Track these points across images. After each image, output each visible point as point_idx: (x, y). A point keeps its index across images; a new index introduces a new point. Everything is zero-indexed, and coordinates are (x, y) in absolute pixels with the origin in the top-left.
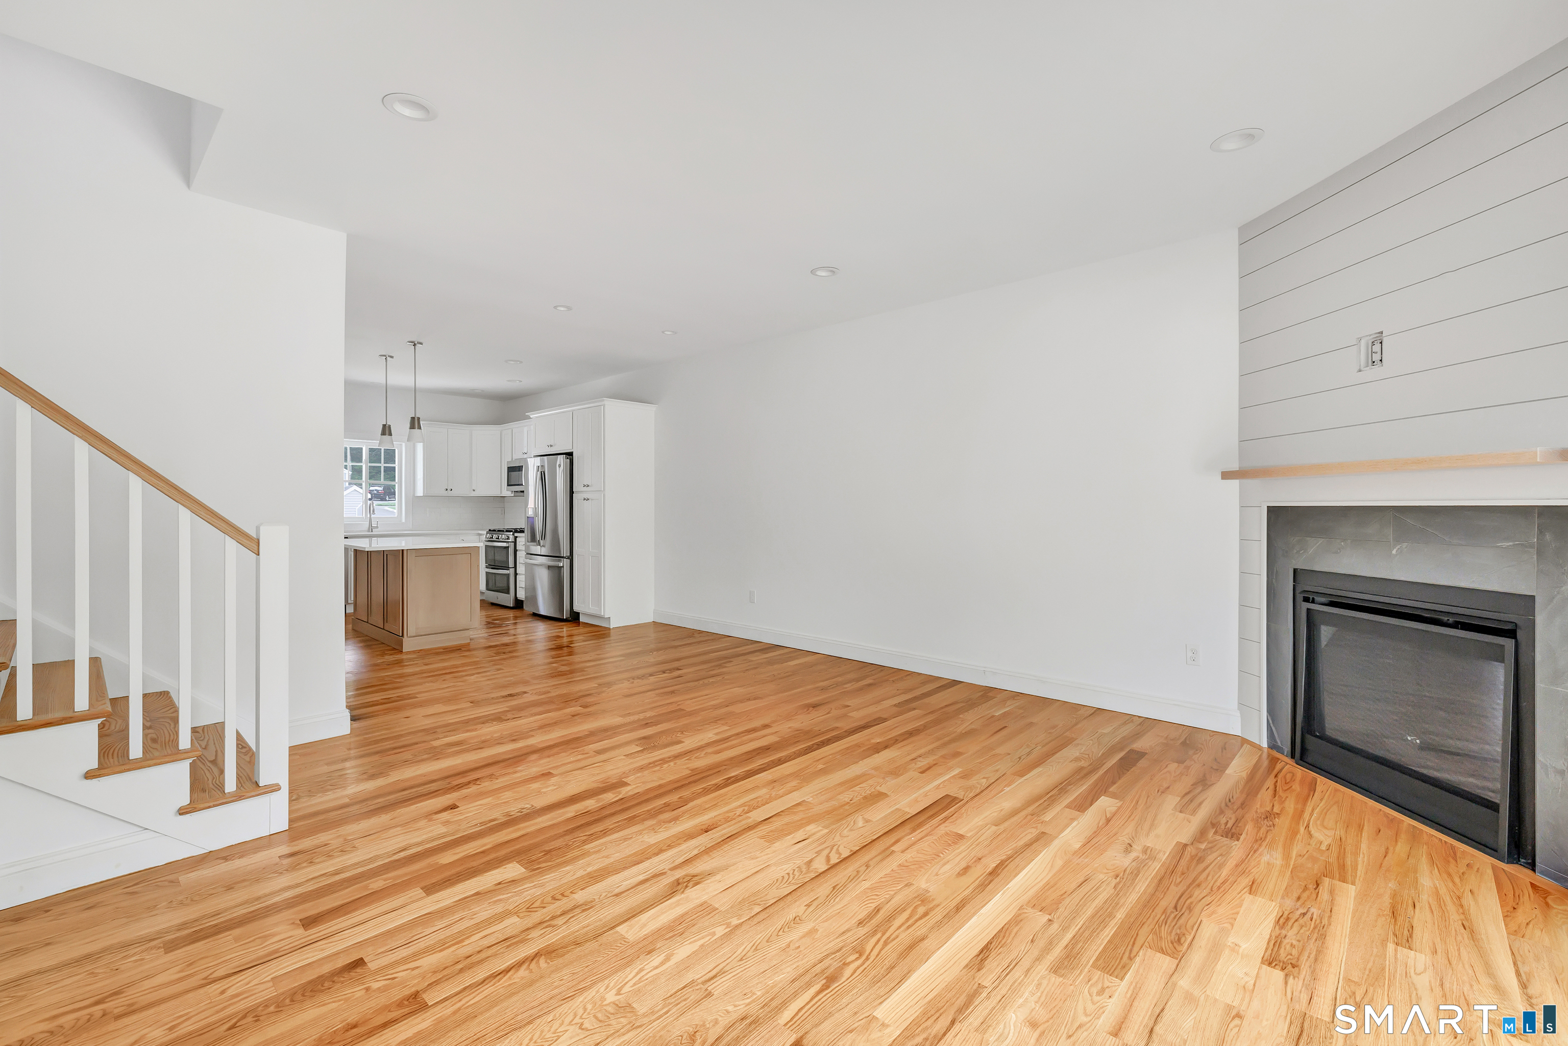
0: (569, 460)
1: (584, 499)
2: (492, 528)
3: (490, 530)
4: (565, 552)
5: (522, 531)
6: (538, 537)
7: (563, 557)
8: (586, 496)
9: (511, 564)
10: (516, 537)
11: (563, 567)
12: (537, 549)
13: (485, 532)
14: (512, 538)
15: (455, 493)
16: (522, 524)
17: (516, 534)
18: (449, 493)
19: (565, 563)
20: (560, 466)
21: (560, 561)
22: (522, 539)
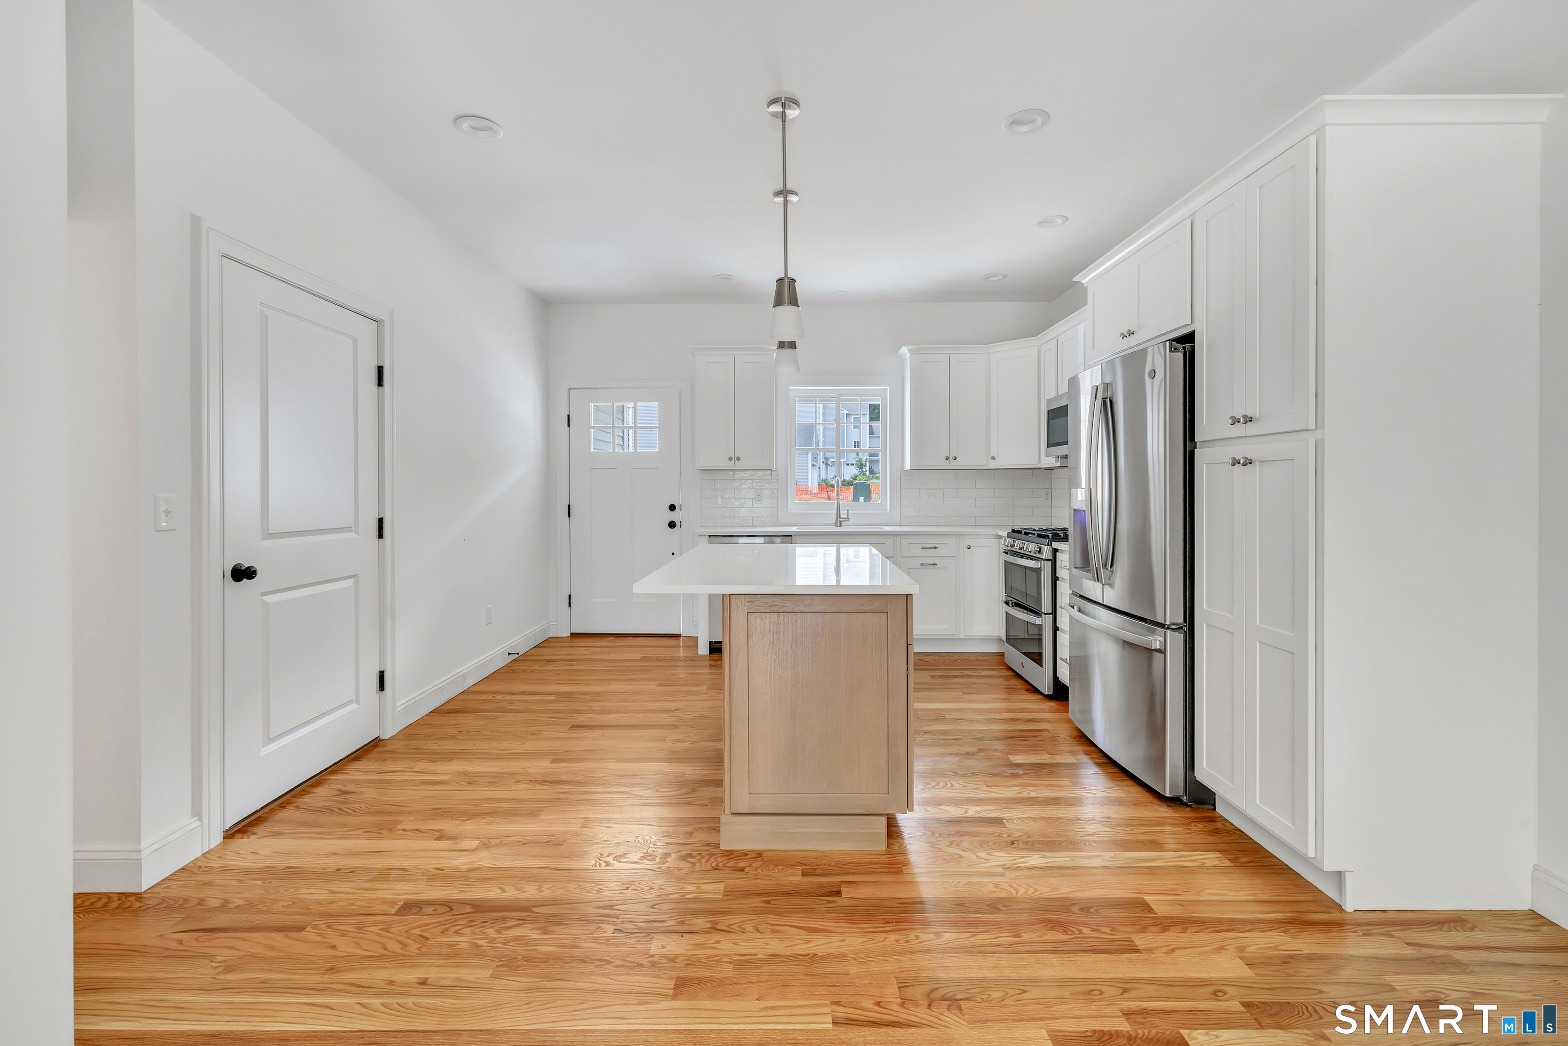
0: (1180, 355)
1: (1235, 462)
2: (1017, 528)
3: (1013, 531)
4: (1173, 614)
5: (1065, 538)
6: (1096, 559)
7: (1162, 625)
8: (1239, 452)
9: (1046, 606)
10: (1055, 551)
11: (1162, 651)
12: (1093, 589)
13: (1005, 534)
14: (1046, 552)
15: (960, 463)
16: (1063, 520)
17: (1056, 545)
18: (954, 464)
19: (1175, 642)
20: (1153, 374)
21: (1152, 632)
22: (1066, 553)
